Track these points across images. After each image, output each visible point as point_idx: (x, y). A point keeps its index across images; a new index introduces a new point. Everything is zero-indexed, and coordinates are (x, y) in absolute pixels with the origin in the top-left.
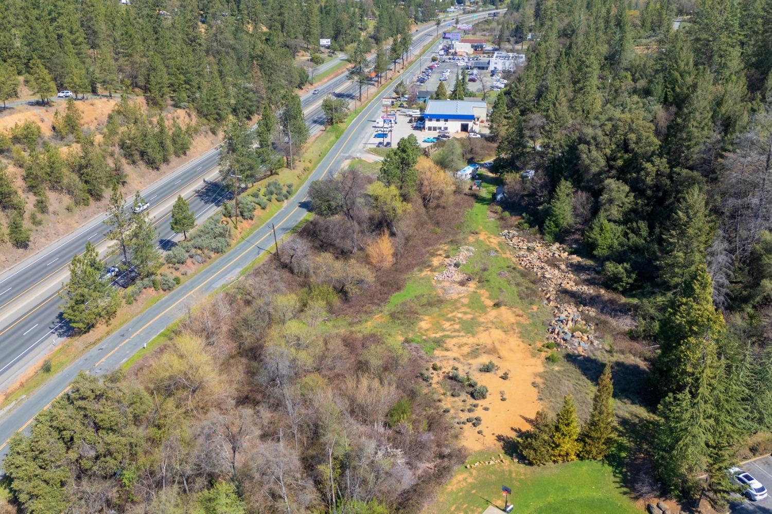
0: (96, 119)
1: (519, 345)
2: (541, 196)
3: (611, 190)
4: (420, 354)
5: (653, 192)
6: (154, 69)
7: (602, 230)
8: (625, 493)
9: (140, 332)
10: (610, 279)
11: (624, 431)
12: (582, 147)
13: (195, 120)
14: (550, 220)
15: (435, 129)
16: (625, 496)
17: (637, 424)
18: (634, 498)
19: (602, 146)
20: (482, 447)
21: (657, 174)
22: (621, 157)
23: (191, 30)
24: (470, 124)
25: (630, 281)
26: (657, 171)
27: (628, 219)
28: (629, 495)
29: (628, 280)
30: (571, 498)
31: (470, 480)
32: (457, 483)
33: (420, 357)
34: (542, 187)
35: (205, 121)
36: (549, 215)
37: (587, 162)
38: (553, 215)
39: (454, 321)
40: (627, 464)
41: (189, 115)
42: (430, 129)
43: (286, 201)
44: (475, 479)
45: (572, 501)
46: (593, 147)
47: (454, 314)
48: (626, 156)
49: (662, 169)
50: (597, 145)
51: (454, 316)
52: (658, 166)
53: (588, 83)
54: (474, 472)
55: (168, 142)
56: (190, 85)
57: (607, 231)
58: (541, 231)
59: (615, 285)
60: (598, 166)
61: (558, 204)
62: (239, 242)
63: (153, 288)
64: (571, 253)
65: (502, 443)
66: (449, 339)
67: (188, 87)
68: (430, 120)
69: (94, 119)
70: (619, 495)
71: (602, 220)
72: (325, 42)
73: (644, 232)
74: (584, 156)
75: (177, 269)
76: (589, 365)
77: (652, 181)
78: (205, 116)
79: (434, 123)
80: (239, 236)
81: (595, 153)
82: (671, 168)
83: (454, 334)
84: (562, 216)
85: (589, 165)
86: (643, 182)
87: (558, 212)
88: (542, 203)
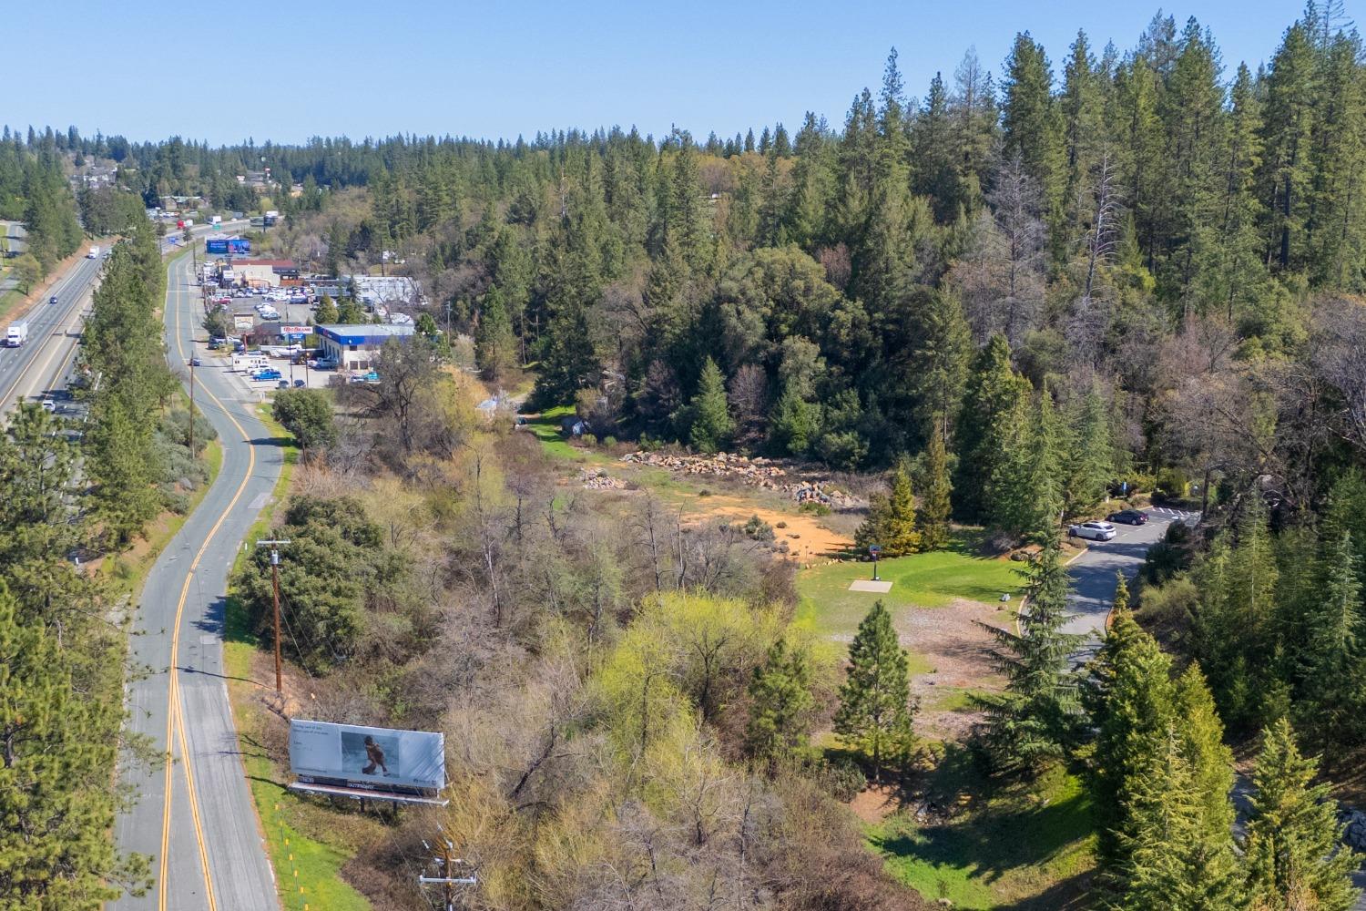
2: (668, 400)
3: (794, 354)
5: (852, 352)
7: (795, 411)
8: (982, 560)
10: (836, 455)
12: (726, 308)
14: (698, 426)
17: (963, 533)
18: (994, 558)
19: (757, 303)
21: (854, 325)
25: (865, 452)
26: (853, 320)
27: (824, 393)
28: (987, 559)
29: (861, 451)
34: (665, 384)
36: (695, 419)
37: (740, 329)
38: (701, 418)
44: (823, 572)
46: (743, 307)
49: (858, 315)
50: (749, 302)
52: (852, 312)
54: (818, 569)
57: (802, 412)
58: (687, 445)
59: (844, 463)
60: (755, 334)
71: (792, 398)
74: (733, 321)
77: (848, 334)
81: (748, 315)
82: (870, 314)
84: (715, 417)
85: (743, 334)
86: (835, 338)
87: (710, 410)
88: (674, 408)
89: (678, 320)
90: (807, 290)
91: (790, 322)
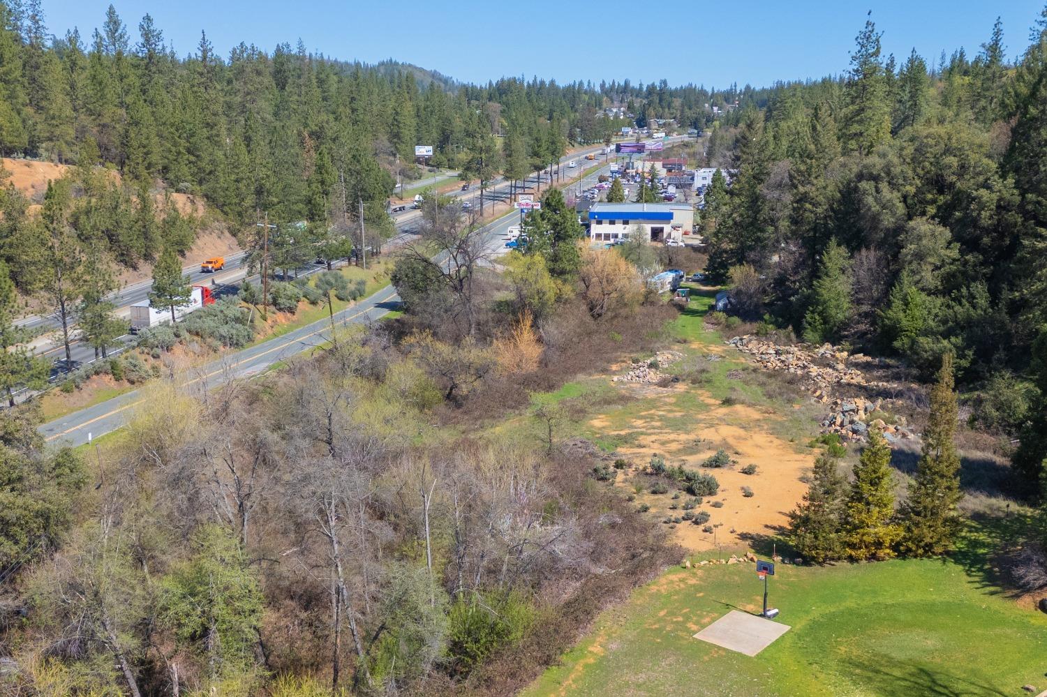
0: (33, 187)
1: (771, 442)
2: (794, 282)
4: (591, 450)
5: (994, 238)
6: (137, 124)
7: (907, 304)
8: (992, 593)
9: (84, 427)
11: (980, 526)
12: (864, 185)
13: (202, 210)
14: (813, 312)
15: (607, 237)
16: (994, 597)
17: (1002, 519)
18: (1012, 597)
19: (900, 181)
20: (712, 547)
21: (999, 207)
22: (934, 202)
23: (203, 90)
24: (667, 228)
25: (965, 363)
26: (999, 201)
27: (950, 286)
28: (1001, 595)
30: (890, 602)
31: (692, 581)
32: (667, 584)
33: (592, 454)
34: (796, 265)
35: (220, 216)
36: (812, 304)
37: (876, 208)
38: (817, 303)
39: (654, 418)
40: (991, 560)
41: (193, 202)
42: (598, 236)
43: (352, 302)
44: (701, 579)
45: (893, 605)
46: (884, 186)
47: (652, 412)
48: (942, 199)
49: (1006, 195)
50: (890, 181)
51: (653, 414)
52: (1000, 191)
53: (868, 104)
54: (700, 573)
55: (156, 234)
56: (197, 156)
57: (916, 305)
58: (799, 331)
60: (894, 214)
61: (826, 282)
62: (268, 339)
63: (111, 376)
64: (853, 353)
65: (749, 542)
66: (643, 437)
67: (192, 158)
68: (599, 222)
69: (29, 186)
70: (982, 596)
71: (906, 289)
72: (424, 151)
73: (982, 301)
74: (870, 200)
75: (156, 357)
76: (902, 458)
77: (991, 217)
78: (221, 207)
79: (606, 228)
80: (270, 332)
81: (887, 193)
82: (1023, 195)
83: (652, 431)
84: (834, 302)
85: (879, 214)
86: (975, 222)
87: (826, 296)
88: (796, 292)
89: (821, 199)
90: (963, 168)
91: (940, 203)
